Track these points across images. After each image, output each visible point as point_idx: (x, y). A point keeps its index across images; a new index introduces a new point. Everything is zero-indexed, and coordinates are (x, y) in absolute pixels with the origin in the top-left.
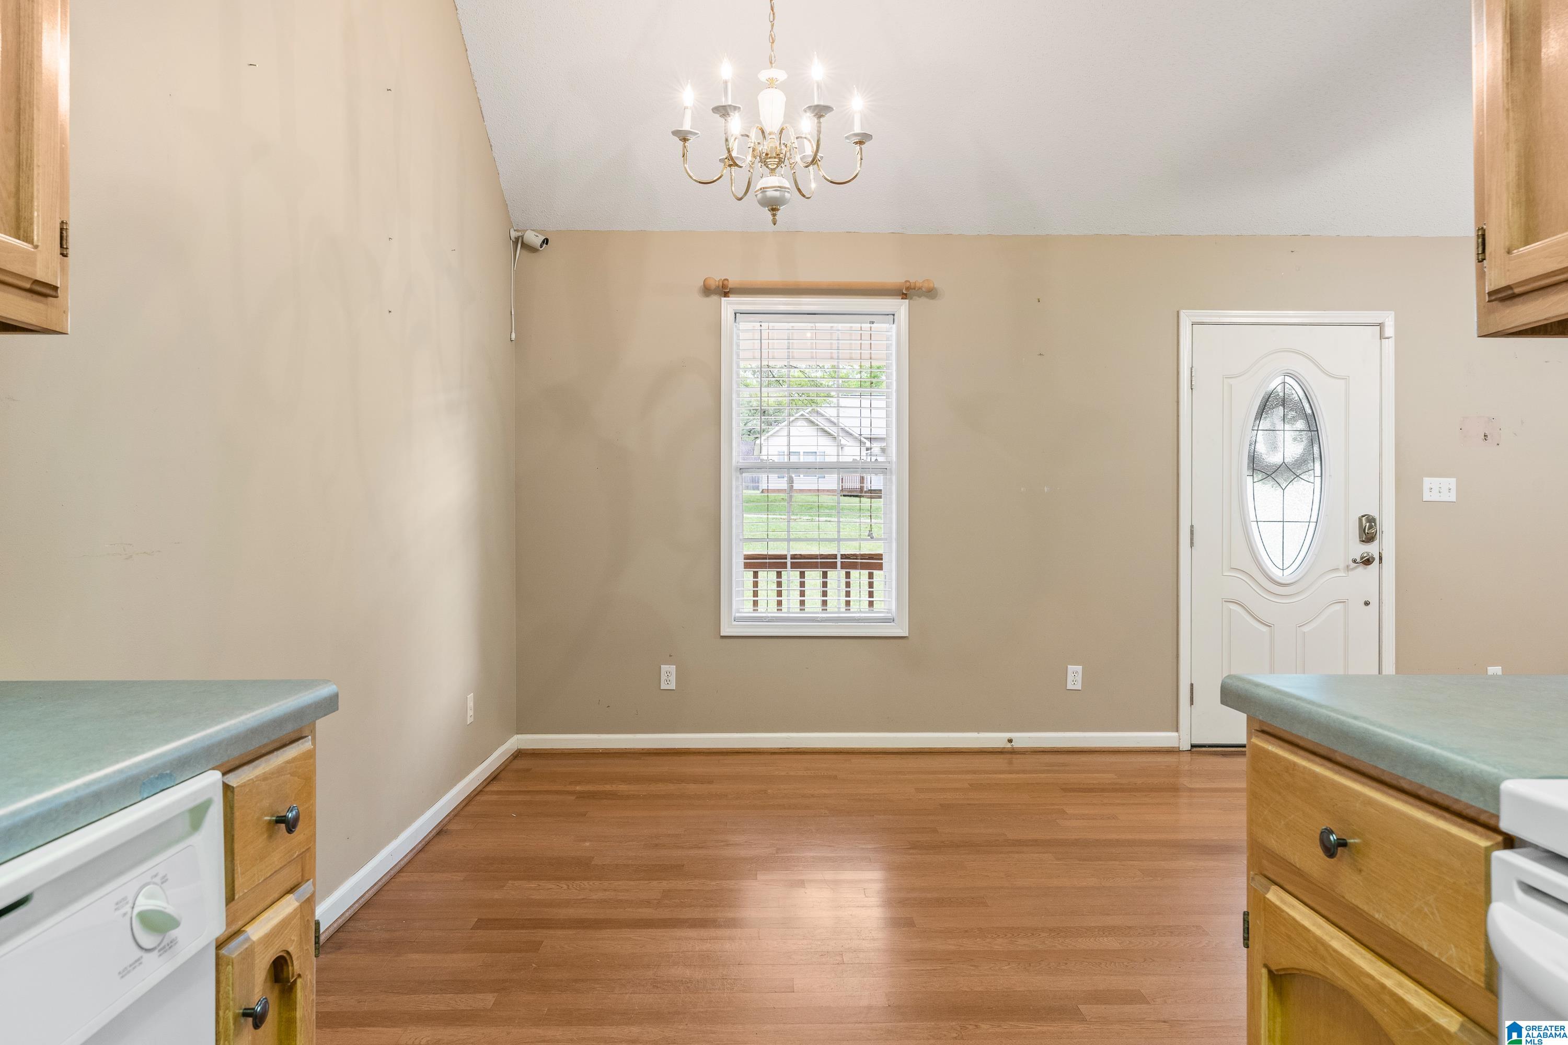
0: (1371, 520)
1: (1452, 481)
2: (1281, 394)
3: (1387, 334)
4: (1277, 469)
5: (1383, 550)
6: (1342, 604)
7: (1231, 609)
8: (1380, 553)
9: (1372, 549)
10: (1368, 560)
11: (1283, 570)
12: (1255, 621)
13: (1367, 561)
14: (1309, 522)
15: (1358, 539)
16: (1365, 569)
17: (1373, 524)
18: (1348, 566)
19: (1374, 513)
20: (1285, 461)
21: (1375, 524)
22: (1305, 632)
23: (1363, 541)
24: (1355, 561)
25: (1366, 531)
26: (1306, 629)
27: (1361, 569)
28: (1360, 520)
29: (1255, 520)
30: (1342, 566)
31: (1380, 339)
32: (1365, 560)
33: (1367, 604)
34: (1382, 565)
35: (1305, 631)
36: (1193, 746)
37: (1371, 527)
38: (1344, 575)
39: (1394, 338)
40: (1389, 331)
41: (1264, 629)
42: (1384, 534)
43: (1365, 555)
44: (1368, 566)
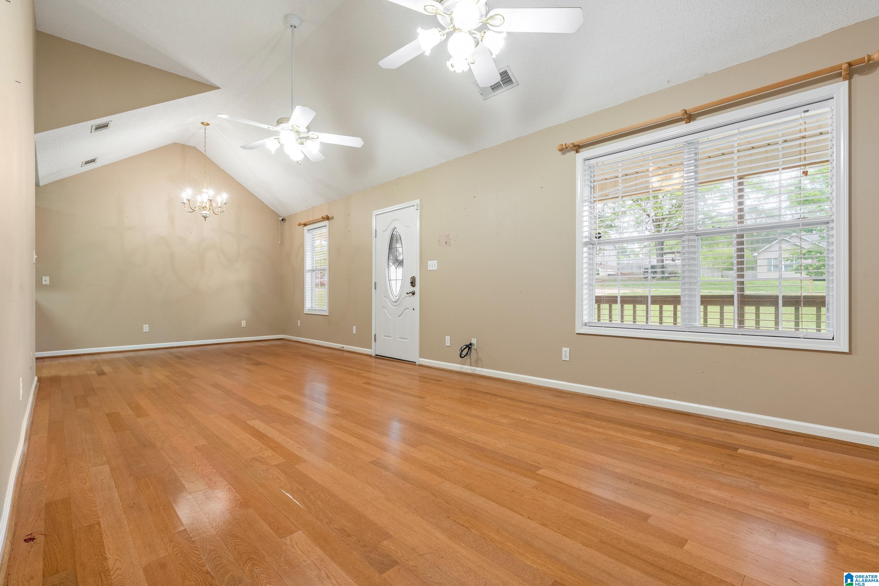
1: (436, 262)
3: (417, 208)
5: (417, 291)
6: (408, 309)
7: (384, 310)
9: (415, 289)
11: (396, 296)
12: (389, 314)
13: (413, 294)
15: (411, 286)
19: (415, 276)
21: (415, 280)
24: (410, 293)
25: (413, 283)
26: (400, 318)
27: (412, 297)
28: (411, 279)
30: (407, 294)
33: (414, 309)
34: (417, 296)
36: (376, 355)
41: (391, 317)
42: (417, 285)
43: (413, 291)
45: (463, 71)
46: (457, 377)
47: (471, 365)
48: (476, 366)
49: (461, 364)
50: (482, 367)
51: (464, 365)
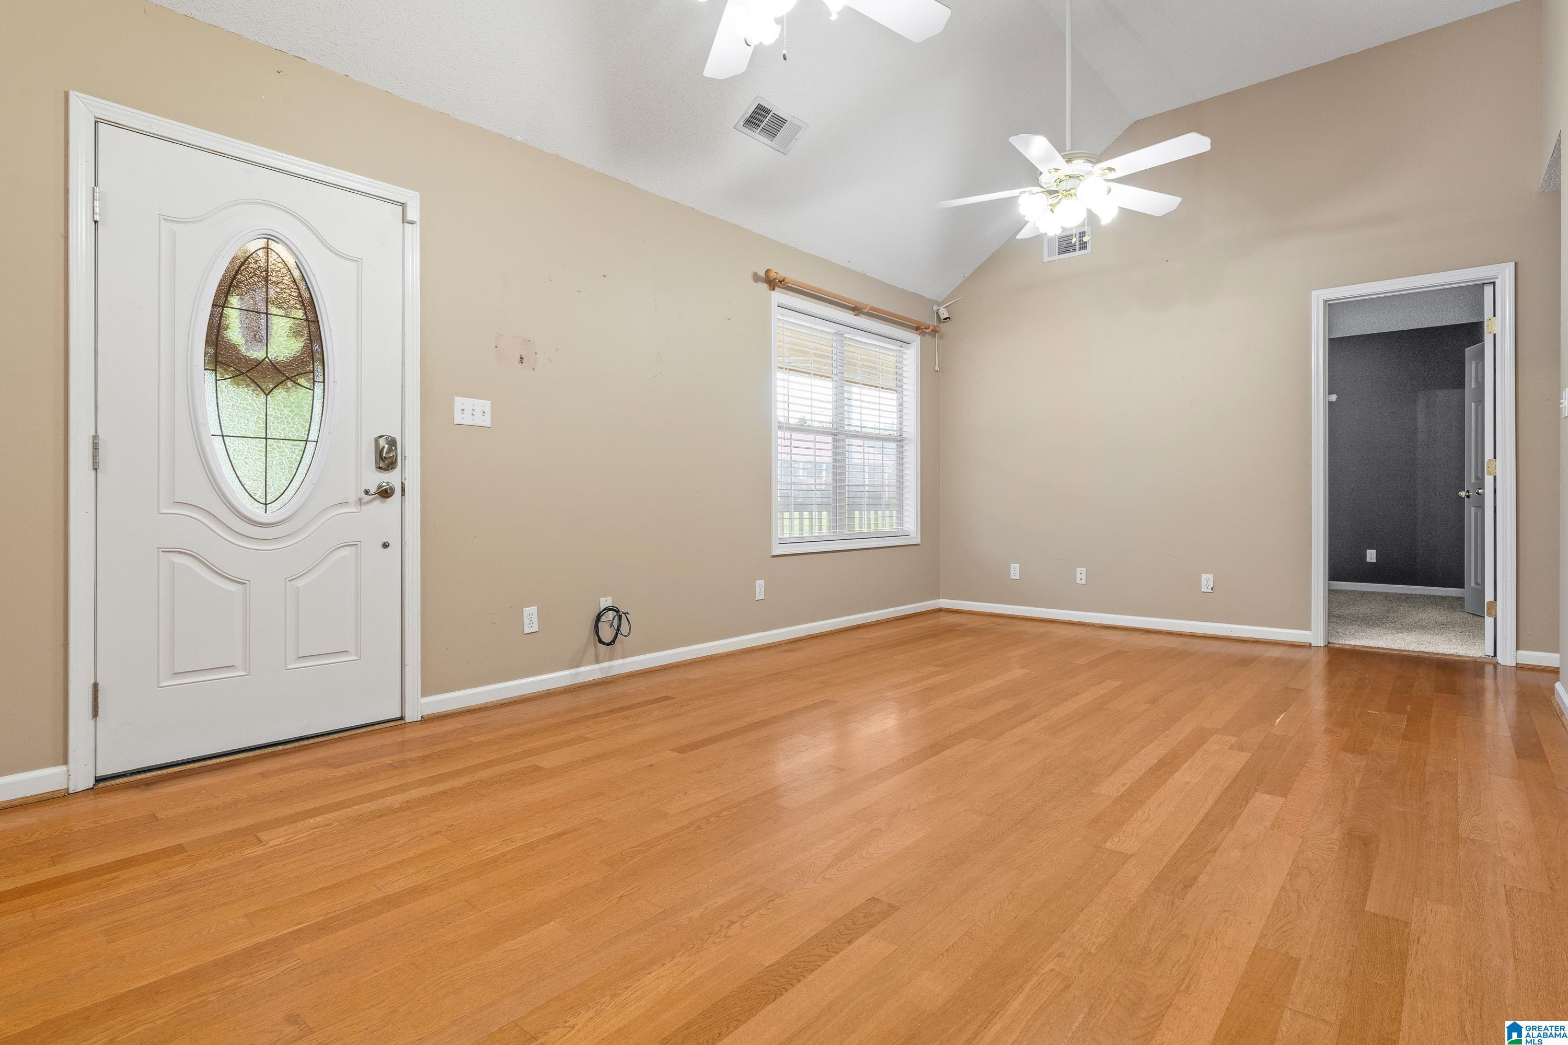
0: (392, 443)
1: (487, 404)
2: (262, 263)
3: (409, 217)
4: (256, 366)
5: (405, 479)
6: (354, 547)
7: (174, 562)
8: (402, 483)
9: (392, 478)
10: (386, 490)
11: (266, 504)
12: (215, 575)
13: (385, 493)
14: (306, 441)
15: (374, 466)
16: (384, 502)
17: (393, 448)
18: (360, 500)
19: (397, 435)
20: (269, 356)
21: (396, 448)
22: (298, 588)
23: (380, 468)
24: (367, 492)
25: (384, 455)
26: (300, 583)
27: (378, 505)
28: (377, 440)
29: (221, 434)
30: (353, 498)
31: (403, 223)
32: (383, 490)
33: (386, 545)
34: (404, 498)
35: (298, 586)
36: (98, 780)
37: (389, 451)
38: (357, 511)
39: (418, 223)
40: (413, 214)
41: (233, 587)
42: (407, 460)
43: (384, 484)
44: (387, 499)
45: (1025, 216)
46: (565, 702)
47: (597, 661)
48: (611, 659)
49: (571, 667)
50: (624, 657)
51: (578, 666)
